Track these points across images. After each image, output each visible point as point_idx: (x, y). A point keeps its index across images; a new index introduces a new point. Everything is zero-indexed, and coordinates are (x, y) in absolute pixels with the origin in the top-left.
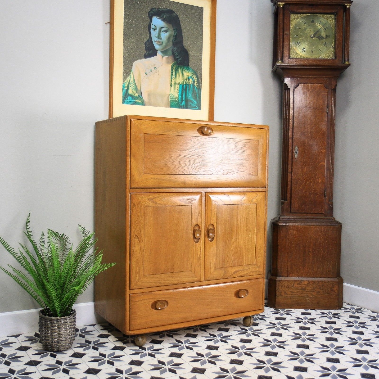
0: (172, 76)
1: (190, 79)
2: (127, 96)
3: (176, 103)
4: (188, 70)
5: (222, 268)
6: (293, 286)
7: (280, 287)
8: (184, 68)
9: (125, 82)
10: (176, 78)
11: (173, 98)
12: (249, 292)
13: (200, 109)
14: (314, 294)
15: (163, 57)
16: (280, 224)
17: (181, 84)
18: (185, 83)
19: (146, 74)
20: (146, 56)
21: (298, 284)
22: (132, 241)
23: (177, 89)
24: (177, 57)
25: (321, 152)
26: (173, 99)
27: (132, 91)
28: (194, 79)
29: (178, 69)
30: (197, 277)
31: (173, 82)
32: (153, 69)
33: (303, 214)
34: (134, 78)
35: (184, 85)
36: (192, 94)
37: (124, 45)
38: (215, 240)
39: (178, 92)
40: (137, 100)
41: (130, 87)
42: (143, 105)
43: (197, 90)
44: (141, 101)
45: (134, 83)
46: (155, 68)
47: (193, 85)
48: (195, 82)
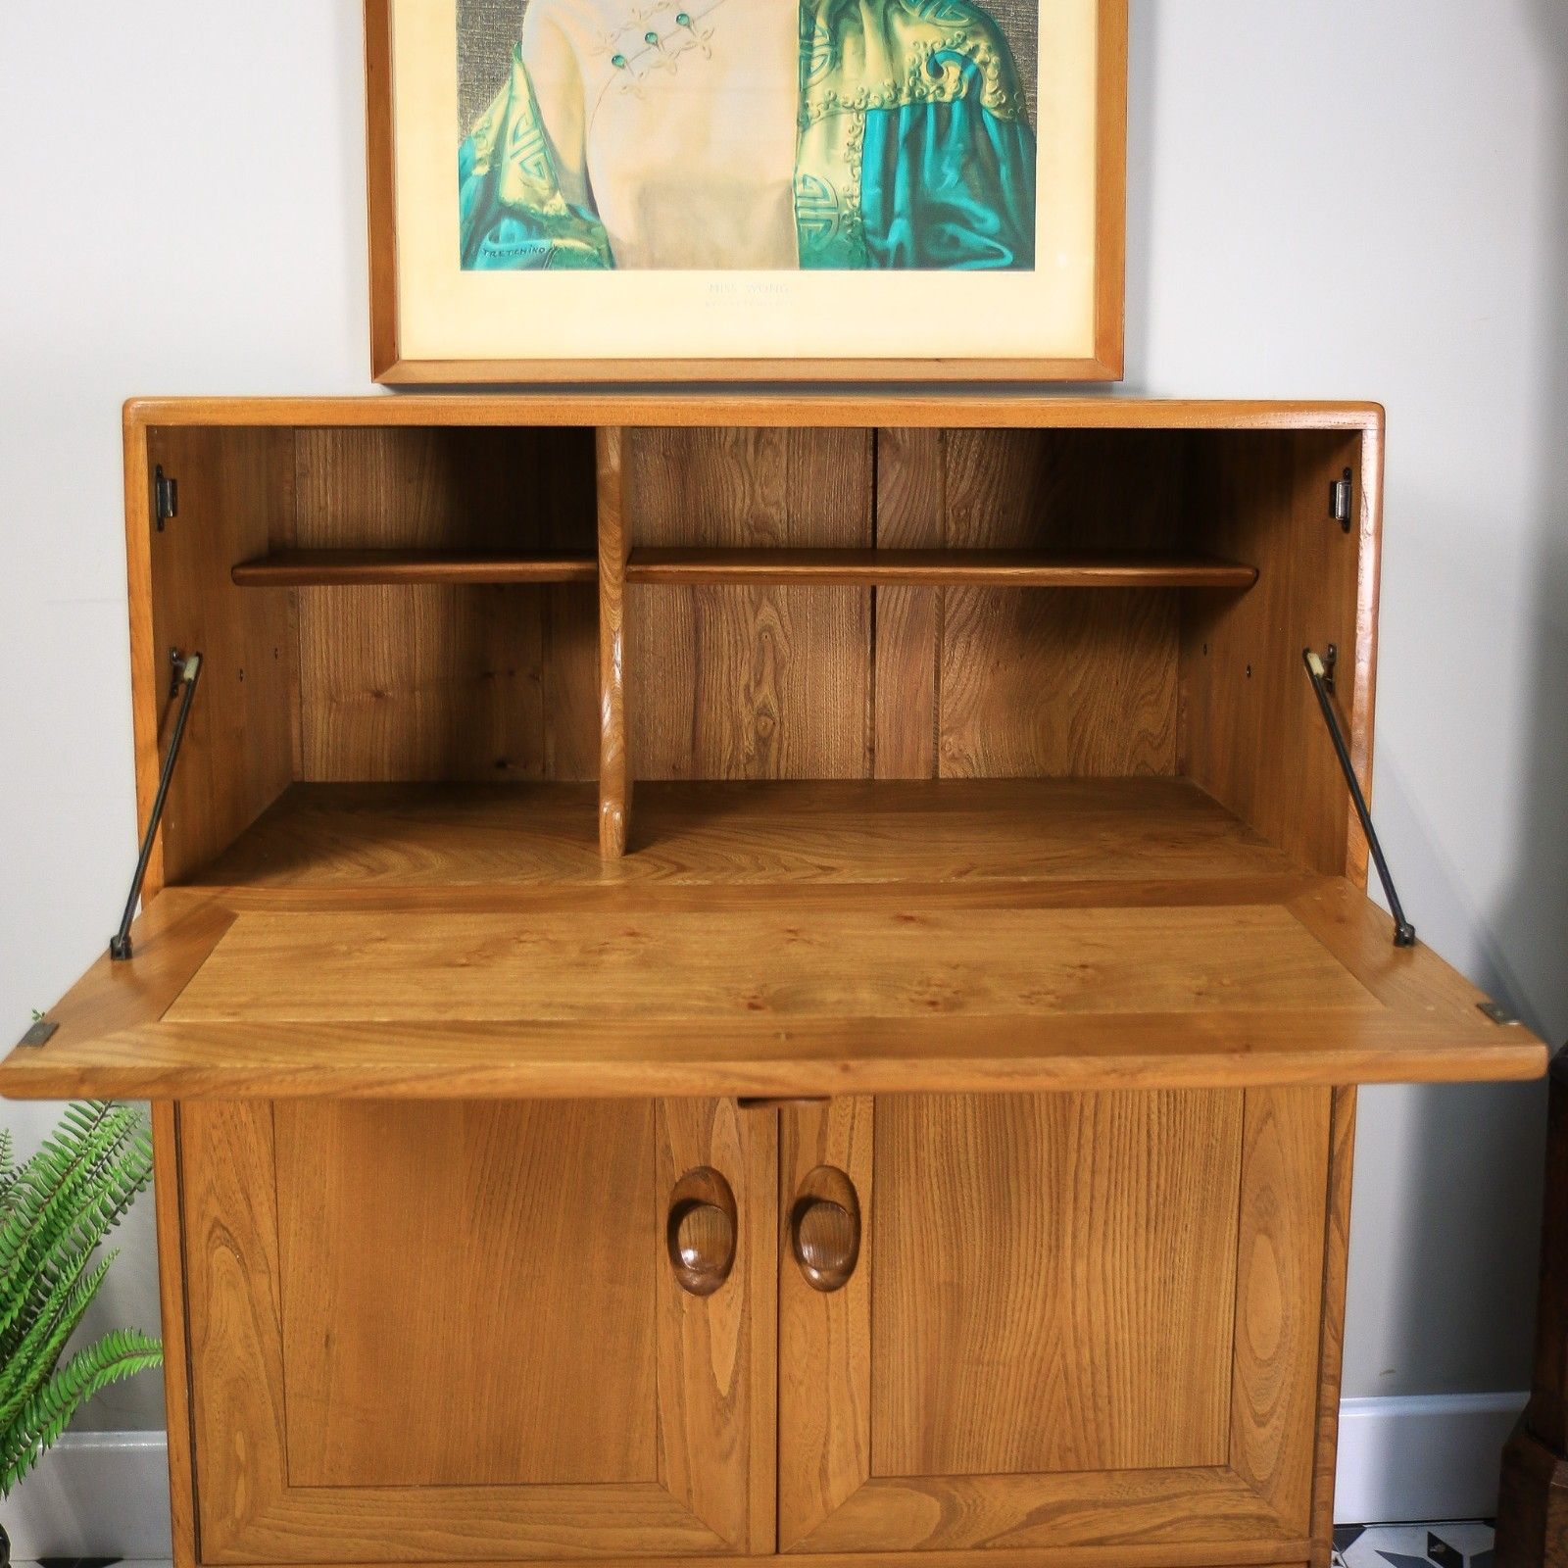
0: (810, 58)
1: (943, 65)
2: (489, 217)
3: (841, 237)
4: (927, 4)
5: (920, 1480)
9: (475, 130)
10: (840, 69)
11: (821, 202)
13: (1024, 259)
17: (874, 102)
18: (911, 93)
19: (620, 62)
23: (850, 140)
26: (823, 214)
27: (527, 185)
28: (977, 60)
29: (853, 9)
30: (708, 1528)
31: (818, 96)
32: (665, 25)
34: (533, 99)
35: (897, 111)
36: (963, 176)
38: (866, 1280)
39: (857, 163)
40: (562, 237)
41: (512, 156)
42: (601, 266)
43: (1000, 134)
44: (591, 240)
45: (536, 133)
46: (684, 21)
47: (972, 102)
48: (981, 84)
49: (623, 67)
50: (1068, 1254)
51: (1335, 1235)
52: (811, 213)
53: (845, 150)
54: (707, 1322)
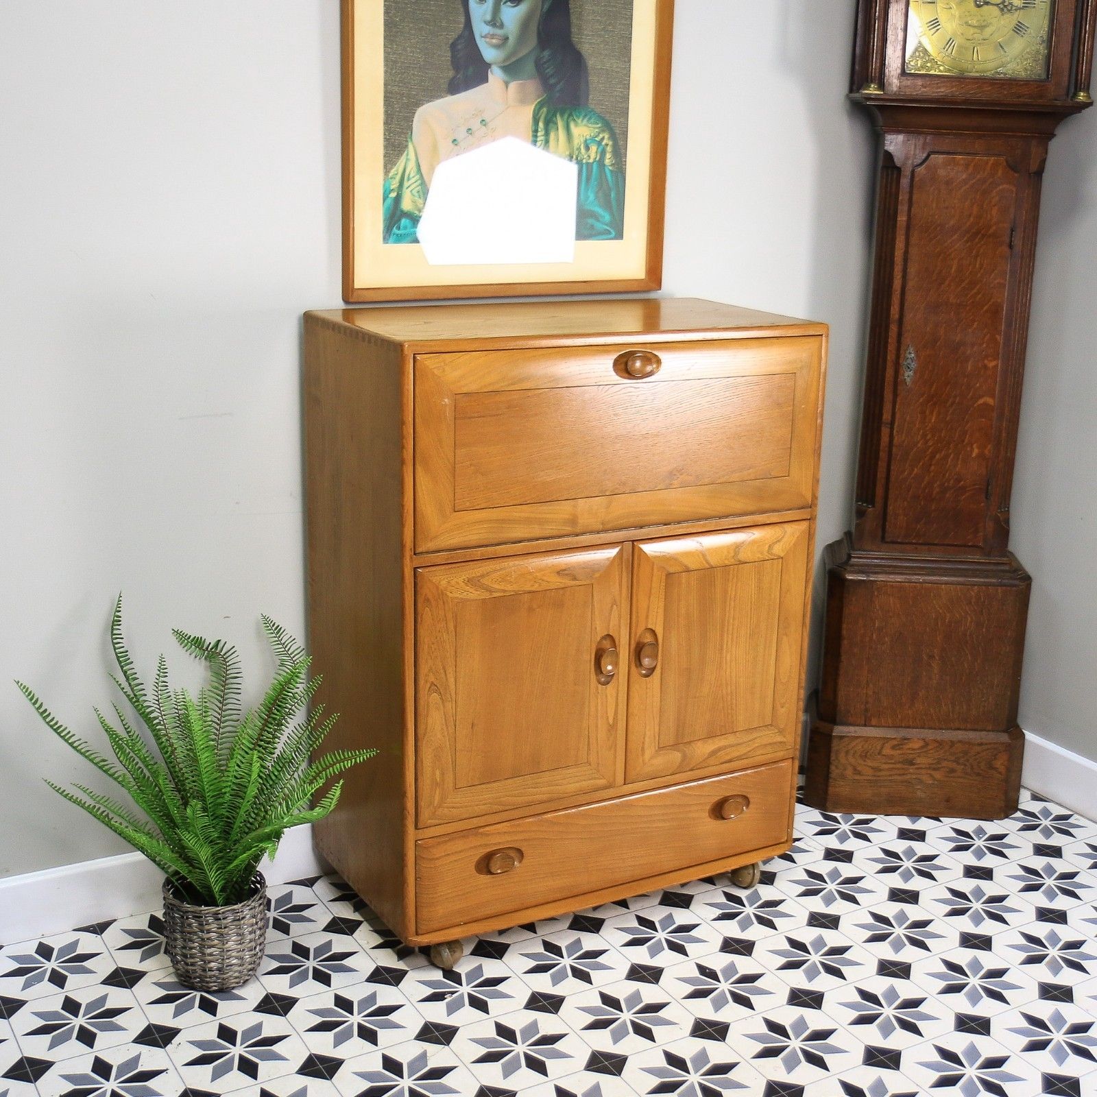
0: (536, 142)
1: (590, 146)
2: (396, 218)
4: (585, 117)
5: (675, 746)
6: (879, 754)
7: (842, 755)
8: (573, 113)
9: (390, 175)
10: (548, 146)
12: (751, 800)
13: (619, 236)
14: (937, 775)
15: (507, 84)
16: (850, 577)
18: (577, 159)
19: (456, 142)
20: (454, 88)
21: (893, 748)
22: (422, 702)
24: (552, 81)
25: (985, 367)
27: (414, 202)
28: (603, 143)
29: (554, 118)
30: (603, 777)
32: (476, 125)
33: (919, 547)
34: (417, 160)
36: (597, 197)
37: (386, 60)
38: (660, 671)
41: (407, 188)
43: (612, 177)
45: (418, 176)
46: (484, 123)
47: (601, 163)
48: (605, 155)
49: (457, 144)
54: (606, 696)
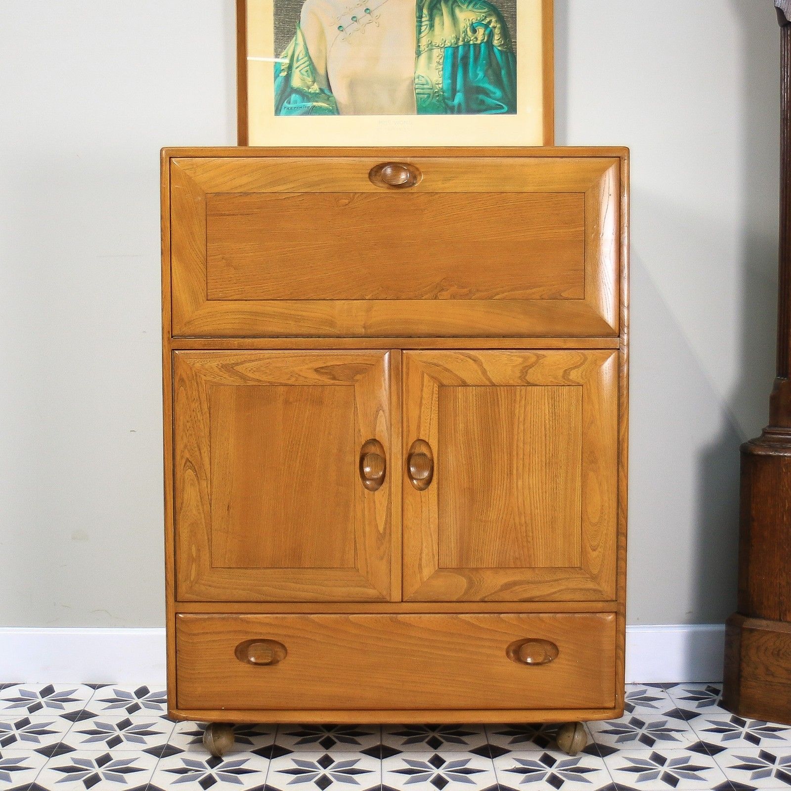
0: (421, 26)
1: (476, 28)
2: (286, 94)
3: (434, 101)
4: (470, 3)
5: (459, 570)
7: (753, 652)
10: (433, 30)
11: (425, 86)
12: (560, 649)
13: (512, 109)
17: (448, 44)
18: (464, 40)
19: (341, 29)
22: (178, 476)
23: (438, 60)
26: (427, 91)
27: (303, 80)
28: (491, 26)
29: (438, 5)
30: (375, 588)
31: (424, 42)
32: (360, 13)
34: (305, 44)
35: (457, 48)
36: (486, 75)
38: (436, 486)
39: (441, 69)
40: (317, 102)
41: (296, 68)
42: (333, 114)
43: (502, 59)
44: (329, 103)
45: (306, 58)
46: (368, 11)
47: (489, 43)
48: (493, 35)
49: (342, 31)
50: (515, 477)
51: (621, 474)
52: (422, 91)
53: (436, 64)
54: (374, 502)
